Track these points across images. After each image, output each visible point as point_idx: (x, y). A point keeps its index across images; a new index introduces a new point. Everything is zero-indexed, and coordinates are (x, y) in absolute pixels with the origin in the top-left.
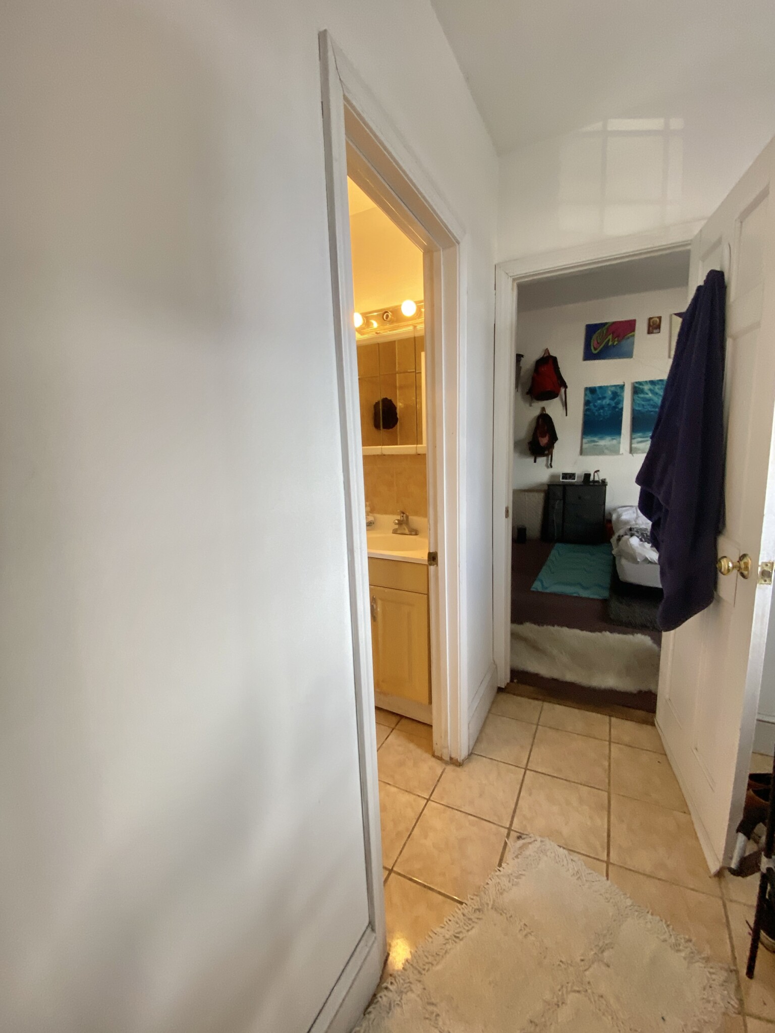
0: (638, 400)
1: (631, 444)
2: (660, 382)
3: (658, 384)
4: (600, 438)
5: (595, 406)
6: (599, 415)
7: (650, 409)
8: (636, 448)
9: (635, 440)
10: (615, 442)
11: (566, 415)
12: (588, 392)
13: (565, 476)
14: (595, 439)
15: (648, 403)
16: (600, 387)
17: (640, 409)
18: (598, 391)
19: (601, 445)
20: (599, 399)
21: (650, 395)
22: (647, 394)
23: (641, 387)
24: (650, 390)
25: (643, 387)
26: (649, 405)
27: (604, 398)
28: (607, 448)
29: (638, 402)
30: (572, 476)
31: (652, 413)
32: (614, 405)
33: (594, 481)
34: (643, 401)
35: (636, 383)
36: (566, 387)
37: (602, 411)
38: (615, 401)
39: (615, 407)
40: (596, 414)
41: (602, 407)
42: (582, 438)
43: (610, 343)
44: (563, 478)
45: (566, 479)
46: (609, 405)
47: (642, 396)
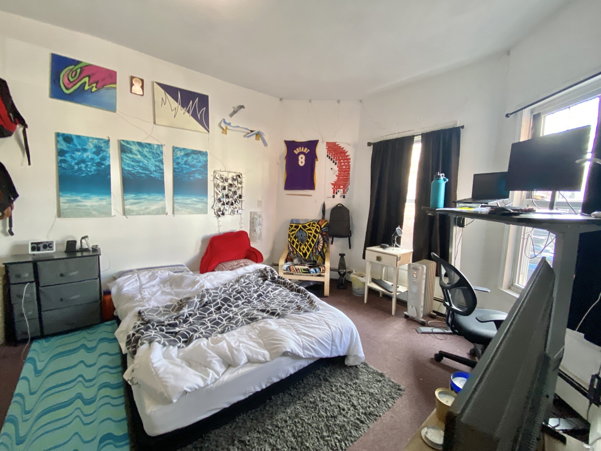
0: (126, 159)
1: (124, 205)
2: (147, 145)
3: (146, 146)
4: (85, 197)
5: (73, 158)
7: (140, 171)
8: (129, 210)
9: (128, 201)
10: (104, 203)
11: (29, 164)
12: (61, 139)
13: (36, 246)
14: (79, 198)
16: (79, 137)
17: (130, 169)
18: (75, 141)
19: (87, 206)
20: (78, 150)
21: (139, 157)
22: (136, 155)
23: (128, 146)
24: (139, 151)
25: (131, 147)
26: (139, 166)
27: (85, 150)
28: (95, 210)
29: (127, 162)
30: (47, 246)
33: (82, 250)
34: (133, 161)
35: (123, 141)
36: (25, 126)
37: (83, 165)
38: (100, 156)
40: (76, 167)
41: (83, 161)
42: (59, 196)
43: (87, 87)
44: (33, 249)
45: (39, 250)
46: (92, 159)
47: (130, 156)
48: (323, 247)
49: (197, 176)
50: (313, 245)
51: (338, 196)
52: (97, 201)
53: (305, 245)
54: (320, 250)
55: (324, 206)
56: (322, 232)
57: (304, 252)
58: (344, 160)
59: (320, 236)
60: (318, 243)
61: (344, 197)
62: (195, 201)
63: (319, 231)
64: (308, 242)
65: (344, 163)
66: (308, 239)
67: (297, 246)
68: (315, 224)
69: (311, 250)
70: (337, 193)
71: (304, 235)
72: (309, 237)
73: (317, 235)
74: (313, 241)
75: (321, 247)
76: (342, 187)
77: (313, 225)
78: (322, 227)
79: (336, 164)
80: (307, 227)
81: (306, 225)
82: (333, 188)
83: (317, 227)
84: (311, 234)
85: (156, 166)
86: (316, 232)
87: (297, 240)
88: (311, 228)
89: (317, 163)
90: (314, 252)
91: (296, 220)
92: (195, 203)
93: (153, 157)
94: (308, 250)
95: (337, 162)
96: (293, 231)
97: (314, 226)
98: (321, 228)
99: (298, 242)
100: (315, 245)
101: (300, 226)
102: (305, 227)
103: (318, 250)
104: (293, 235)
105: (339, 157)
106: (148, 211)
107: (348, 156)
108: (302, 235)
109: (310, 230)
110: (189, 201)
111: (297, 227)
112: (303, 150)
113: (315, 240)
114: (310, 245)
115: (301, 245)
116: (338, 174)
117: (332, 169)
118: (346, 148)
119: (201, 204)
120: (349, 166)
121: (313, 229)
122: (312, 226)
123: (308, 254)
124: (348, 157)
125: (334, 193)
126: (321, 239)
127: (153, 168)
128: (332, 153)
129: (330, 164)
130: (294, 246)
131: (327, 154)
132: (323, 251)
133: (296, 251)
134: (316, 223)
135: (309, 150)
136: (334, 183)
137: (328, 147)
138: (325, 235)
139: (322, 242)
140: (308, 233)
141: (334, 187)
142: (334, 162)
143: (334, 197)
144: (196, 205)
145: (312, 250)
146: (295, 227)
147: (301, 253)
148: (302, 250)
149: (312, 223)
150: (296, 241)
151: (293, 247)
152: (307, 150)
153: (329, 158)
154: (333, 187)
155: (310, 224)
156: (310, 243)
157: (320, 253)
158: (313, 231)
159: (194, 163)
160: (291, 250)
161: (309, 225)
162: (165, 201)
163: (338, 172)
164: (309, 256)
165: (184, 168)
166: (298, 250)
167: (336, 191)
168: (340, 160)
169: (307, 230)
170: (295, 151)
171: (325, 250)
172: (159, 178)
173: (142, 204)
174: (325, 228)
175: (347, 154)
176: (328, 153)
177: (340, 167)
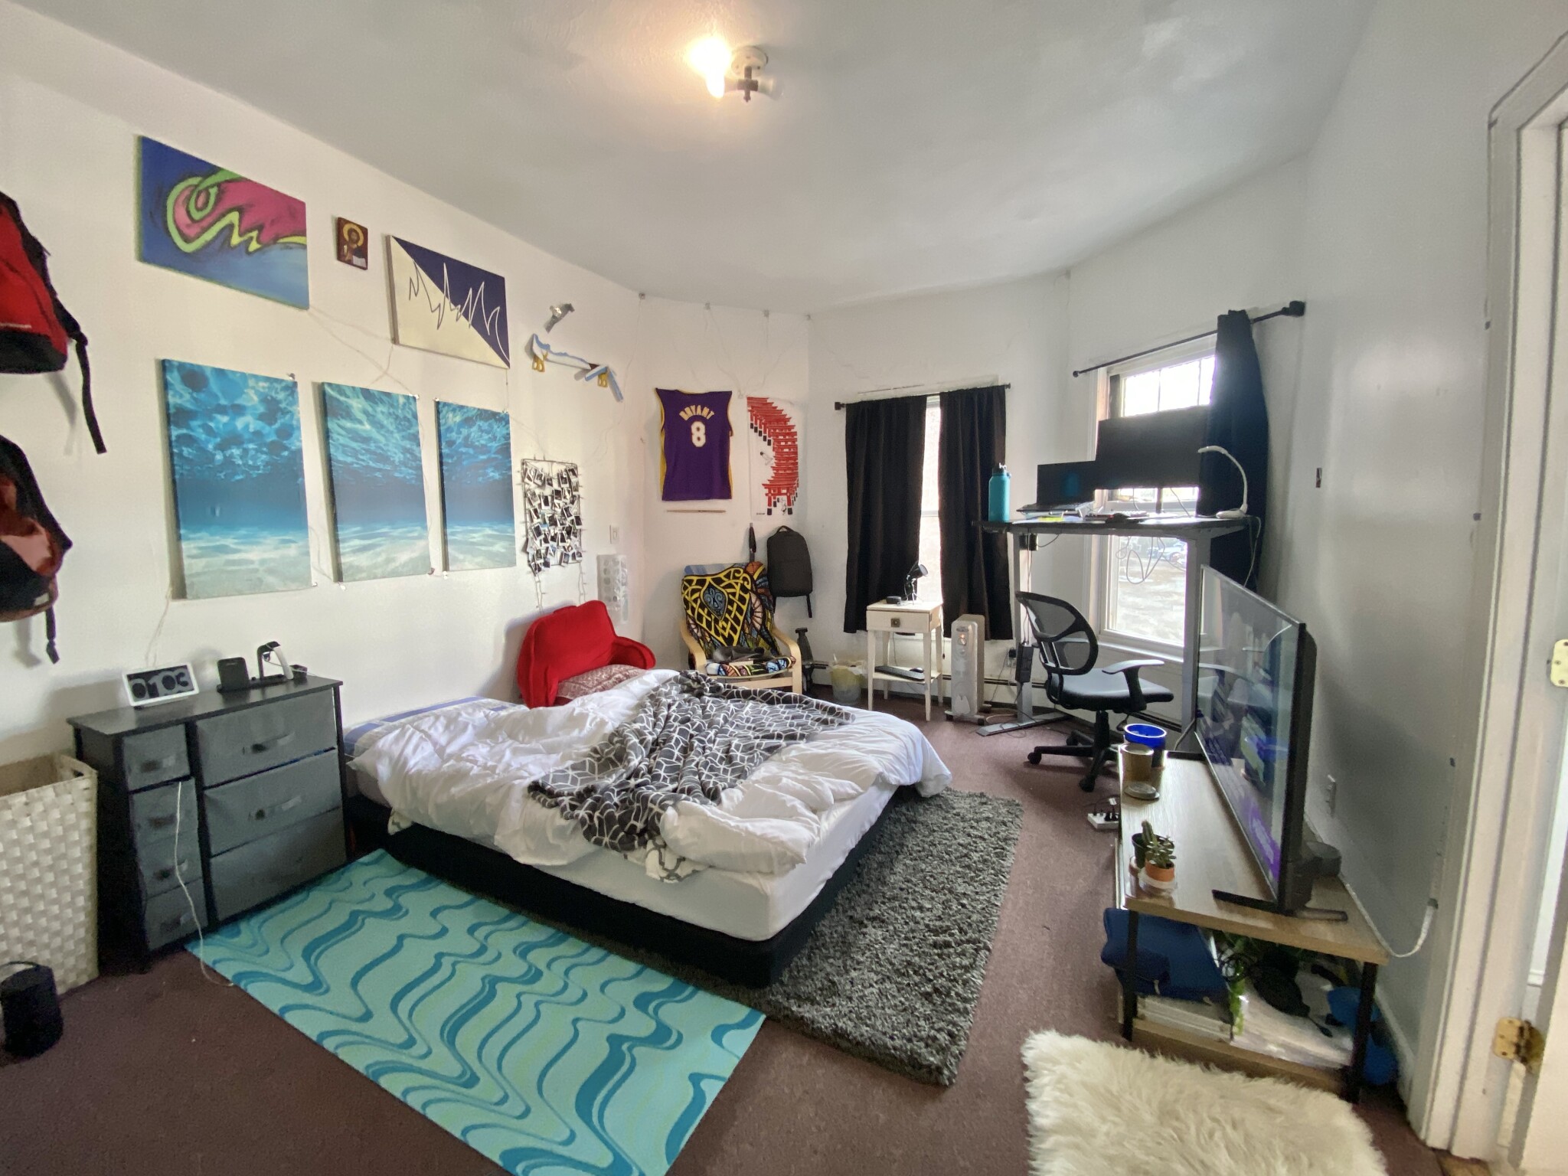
0: (339, 434)
1: (336, 555)
2: (385, 398)
3: (382, 401)
4: (245, 537)
5: (209, 431)
6: (228, 461)
7: (371, 464)
8: (351, 566)
9: (346, 545)
10: (292, 551)
11: (100, 448)
12: (174, 378)
13: (144, 684)
14: (229, 542)
15: (364, 446)
16: (220, 373)
17: (349, 460)
18: (214, 385)
19: (252, 562)
20: (222, 410)
21: (367, 427)
22: (360, 422)
23: (342, 399)
24: (365, 412)
25: (350, 401)
26: (368, 451)
27: (239, 410)
28: (271, 571)
29: (342, 440)
30: (175, 678)
31: (378, 474)
32: (273, 438)
34: (353, 439)
35: (330, 385)
36: (82, 342)
38: (277, 426)
39: (275, 448)
42: (176, 539)
43: (236, 239)
44: (138, 692)
45: (154, 693)
46: (258, 434)
48: (764, 618)
49: (491, 474)
50: (741, 618)
51: (777, 511)
52: (276, 548)
53: (726, 620)
54: (758, 626)
55: (751, 532)
56: (756, 588)
57: (726, 635)
58: (784, 436)
59: (754, 599)
60: (752, 611)
61: (790, 512)
62: (490, 536)
63: (749, 587)
64: (730, 612)
65: (786, 442)
66: (730, 607)
67: (709, 624)
68: (739, 572)
69: (739, 629)
70: (775, 505)
71: (720, 599)
72: (731, 603)
73: (747, 596)
74: (739, 610)
75: (759, 620)
76: (784, 491)
77: (737, 575)
78: (755, 577)
79: (769, 444)
80: (723, 581)
81: (721, 576)
82: (767, 495)
83: (745, 579)
84: (734, 594)
85: (405, 451)
86: (743, 589)
87: (706, 610)
88: (732, 582)
89: (732, 439)
90: (747, 631)
91: (698, 567)
92: (490, 540)
93: (397, 428)
94: (733, 629)
95: (771, 438)
96: (694, 591)
97: (738, 578)
98: (753, 582)
99: (709, 614)
100: (745, 618)
101: (709, 579)
102: (719, 581)
103: (754, 626)
104: (695, 601)
105: (775, 430)
106: (392, 566)
107: (793, 427)
108: (714, 601)
109: (730, 586)
110: (477, 537)
111: (701, 583)
112: (699, 412)
113: (744, 608)
114: (736, 619)
115: (717, 621)
116: (774, 465)
117: (762, 454)
118: (788, 411)
119: (502, 543)
120: (796, 447)
121: (737, 583)
122: (735, 578)
123: (736, 638)
124: (792, 431)
125: (770, 504)
126: (758, 603)
127: (398, 457)
128: (761, 421)
129: (758, 443)
130: (704, 625)
131: (750, 422)
132: (767, 630)
133: (710, 635)
134: (742, 571)
135: (712, 413)
136: (768, 483)
137: (753, 407)
138: (763, 594)
139: (759, 609)
140: (728, 594)
141: (770, 492)
142: (765, 439)
143: (770, 512)
144: (492, 544)
145: (743, 629)
146: (696, 584)
147: (721, 639)
148: (721, 631)
149: (733, 571)
150: (704, 613)
151: (701, 627)
152: (709, 413)
153: (756, 431)
154: (767, 491)
155: (729, 573)
156: (735, 615)
157: (760, 632)
158: (738, 588)
159: (483, 442)
160: (699, 634)
161: (728, 576)
162: (426, 538)
163: (774, 461)
164: (738, 642)
165: (465, 453)
166: (712, 632)
167: (773, 500)
168: (777, 436)
169: (724, 588)
170: (682, 414)
171: (768, 625)
172: (413, 482)
173: (378, 550)
174: (760, 581)
175: (789, 424)
176: (752, 420)
177: (778, 450)
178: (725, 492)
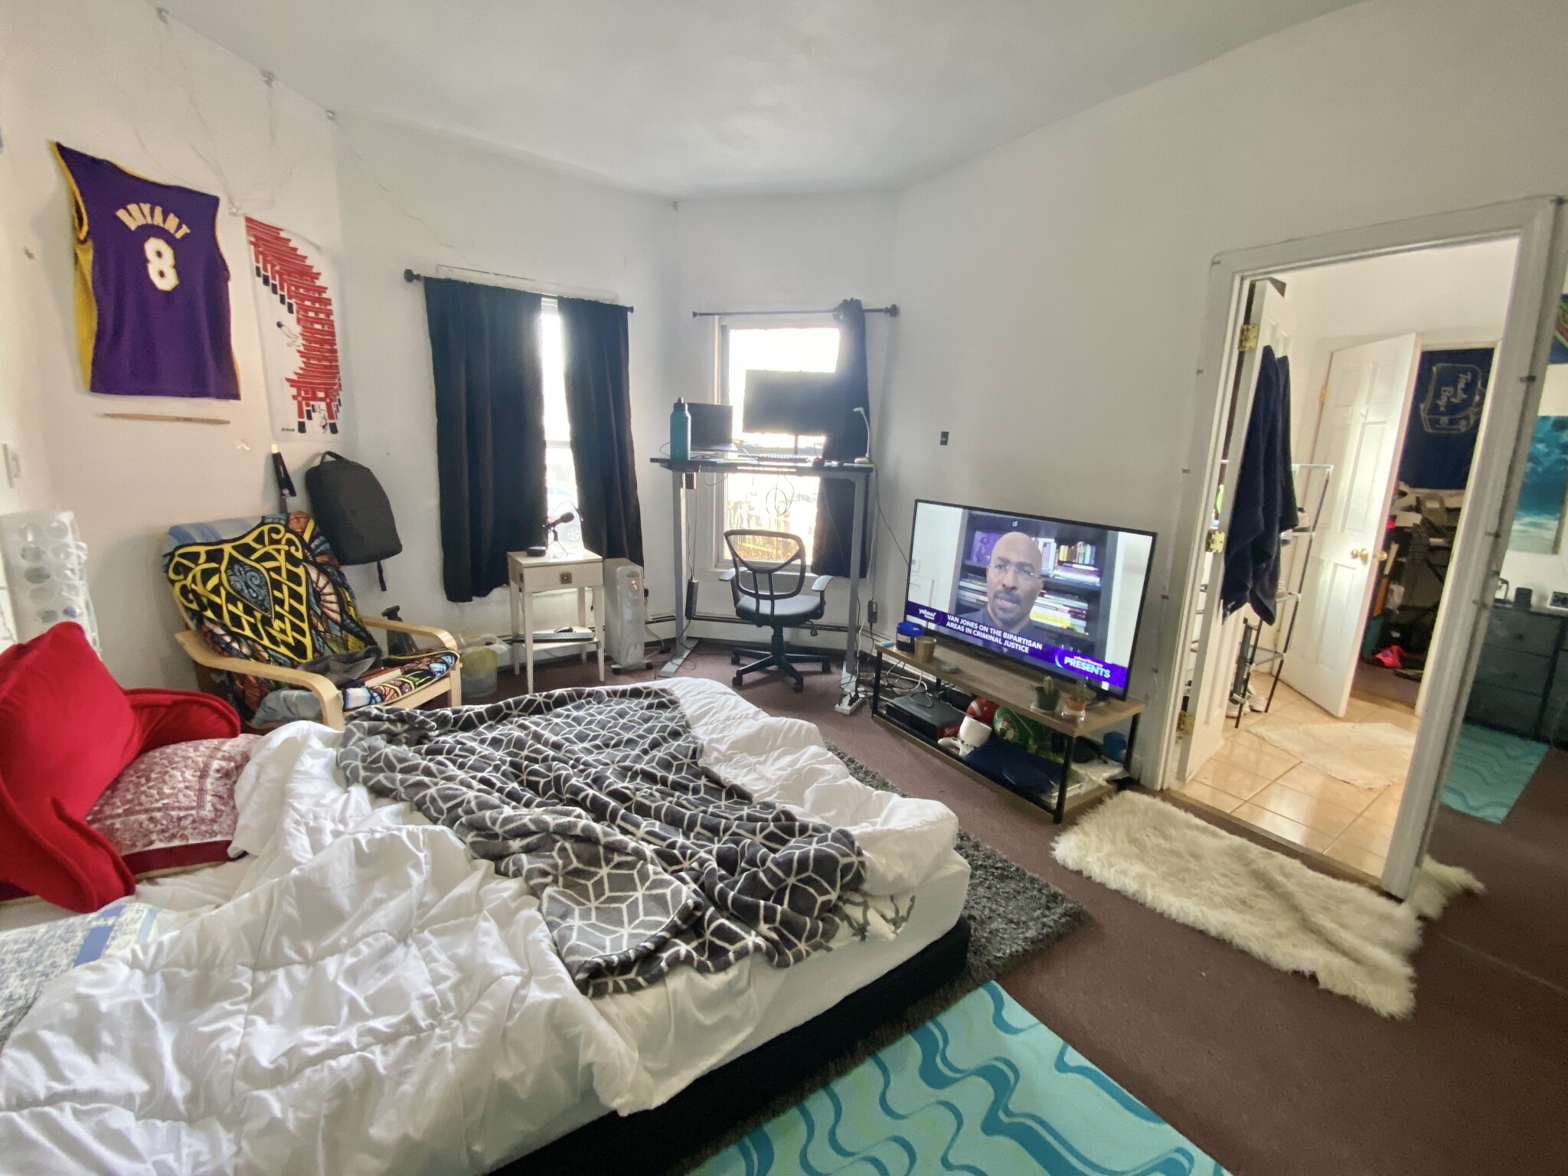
48: (341, 602)
50: (303, 609)
51: (315, 425)
53: (281, 617)
54: (336, 617)
55: (277, 459)
56: (314, 556)
57: (291, 641)
58: (313, 303)
59: (314, 574)
60: (318, 595)
61: (334, 429)
63: (299, 555)
64: (281, 603)
65: (317, 313)
66: (277, 593)
67: (254, 628)
68: (278, 532)
69: (305, 626)
70: (310, 417)
71: (257, 582)
72: (277, 585)
73: (300, 571)
74: (295, 595)
75: (335, 607)
76: (321, 395)
77: (275, 536)
78: (307, 537)
79: (291, 310)
80: (255, 550)
81: (249, 540)
82: (294, 397)
83: (290, 542)
84: (277, 570)
86: (290, 558)
87: (240, 605)
88: (270, 549)
90: (321, 628)
91: (200, 527)
94: (296, 628)
95: (293, 301)
96: (207, 575)
97: (278, 542)
98: (306, 546)
99: (248, 611)
100: (309, 608)
101: (228, 549)
102: (247, 550)
103: (329, 618)
104: (216, 591)
105: (297, 288)
107: (323, 289)
108: (248, 587)
109: (267, 557)
111: (215, 556)
112: (158, 219)
113: (302, 590)
114: (294, 611)
115: (266, 622)
116: (302, 349)
117: (279, 325)
118: (315, 261)
120: (331, 324)
121: (278, 551)
122: (273, 542)
123: (307, 641)
124: (324, 296)
125: (301, 415)
126: (322, 582)
128: (273, 266)
129: (269, 301)
130: (248, 632)
131: (255, 264)
132: (350, 617)
133: (265, 648)
134: (282, 529)
135: (185, 230)
136: (295, 377)
137: (256, 237)
138: (326, 563)
139: (329, 589)
140: (268, 570)
141: (299, 394)
142: (282, 300)
143: (302, 428)
145: (312, 626)
146: (207, 561)
147: (283, 649)
148: (279, 636)
149: (266, 530)
150: (239, 610)
151: (246, 638)
152: (179, 227)
153: (266, 281)
154: (294, 391)
155: (262, 534)
156: (291, 605)
157: (343, 626)
158: (282, 558)
160: (245, 650)
161: (259, 539)
163: (300, 341)
164: (315, 650)
166: (266, 642)
167: (305, 408)
168: (303, 300)
169: (259, 560)
170: (121, 214)
171: (352, 612)
174: (316, 542)
175: (318, 283)
176: (257, 261)
177: (304, 321)
178: (226, 387)
